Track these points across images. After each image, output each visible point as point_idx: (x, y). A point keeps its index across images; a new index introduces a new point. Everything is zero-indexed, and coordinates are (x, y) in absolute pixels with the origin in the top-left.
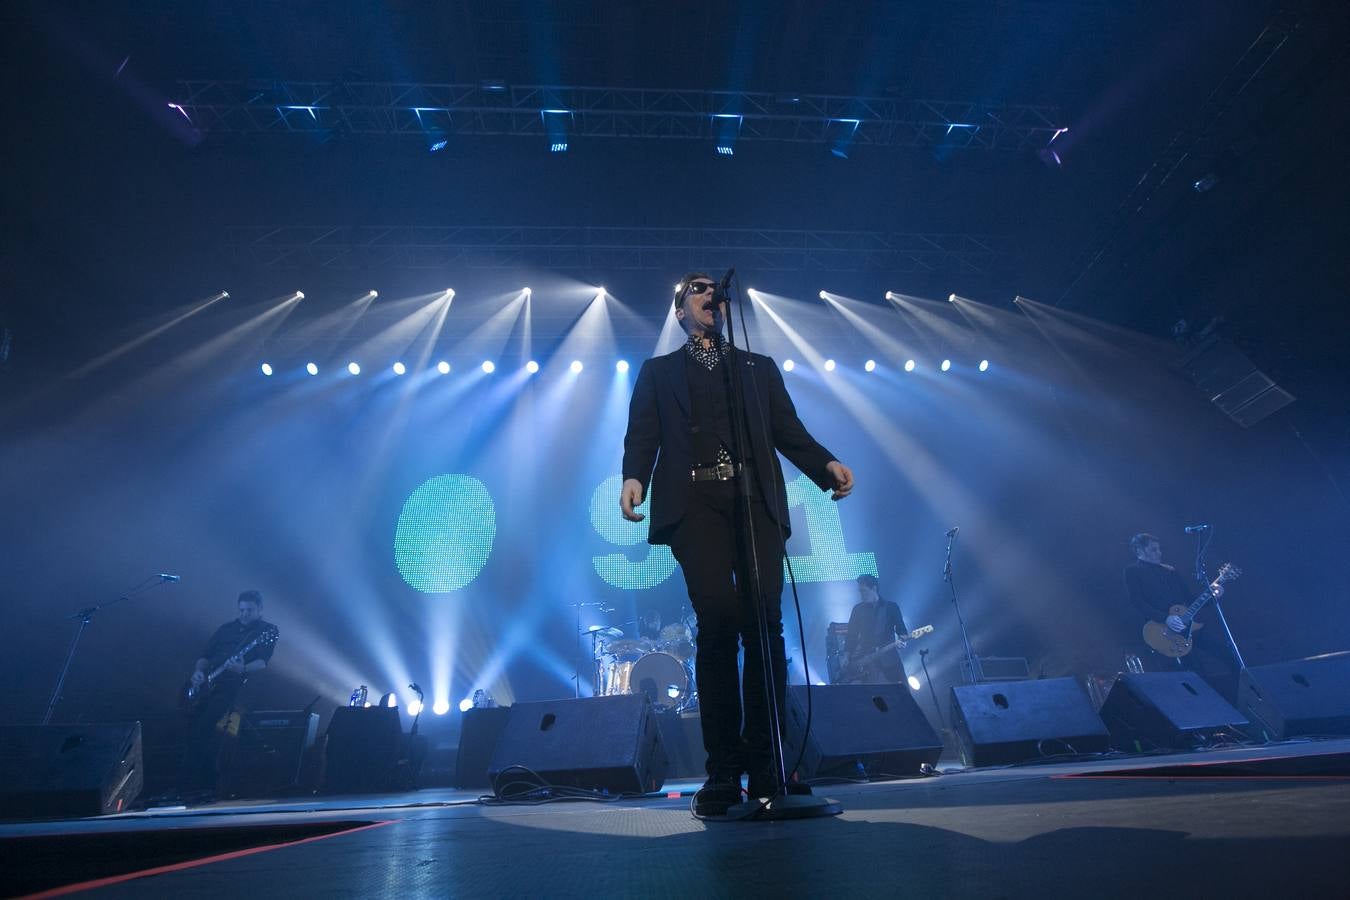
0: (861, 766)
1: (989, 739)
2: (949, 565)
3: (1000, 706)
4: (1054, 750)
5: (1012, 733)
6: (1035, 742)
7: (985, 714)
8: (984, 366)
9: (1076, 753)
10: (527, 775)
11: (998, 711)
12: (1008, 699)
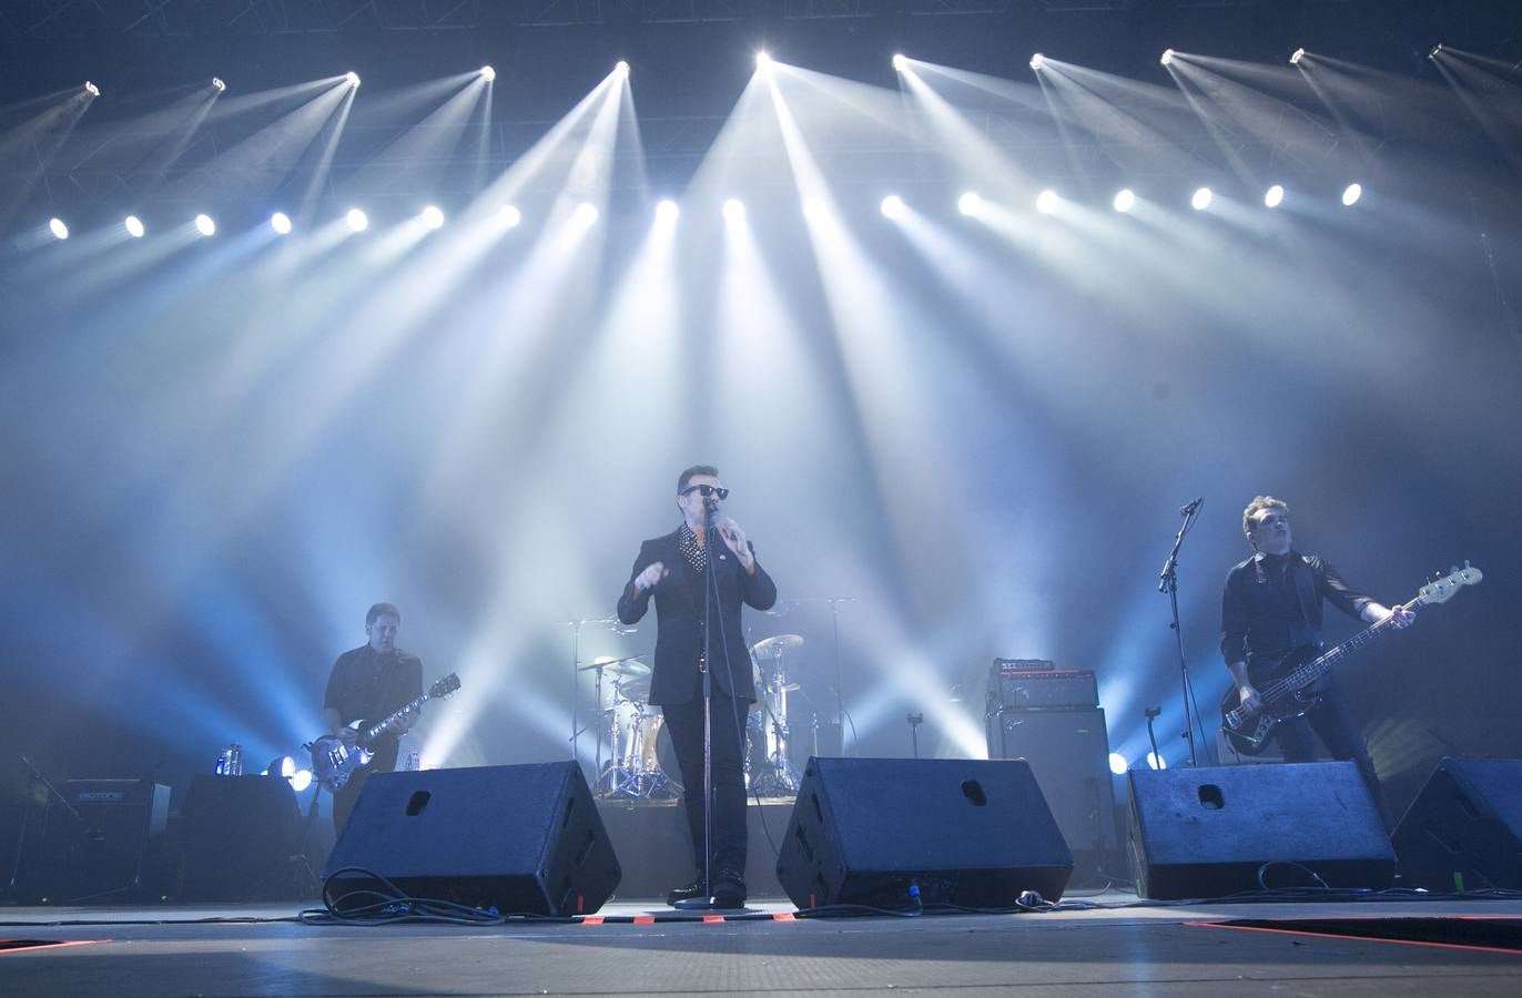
0: (916, 889)
1: (1179, 856)
2: (1173, 564)
3: (1209, 805)
4: (1288, 878)
5: (1220, 847)
6: (1255, 866)
7: (1179, 815)
8: (1352, 194)
9: (1327, 887)
10: (374, 882)
11: (1206, 813)
12: (1225, 792)
